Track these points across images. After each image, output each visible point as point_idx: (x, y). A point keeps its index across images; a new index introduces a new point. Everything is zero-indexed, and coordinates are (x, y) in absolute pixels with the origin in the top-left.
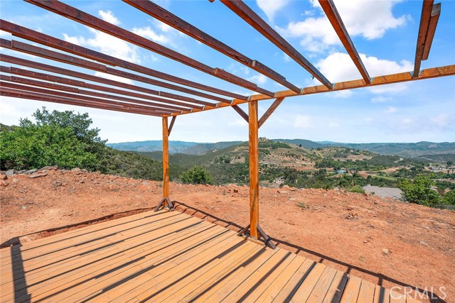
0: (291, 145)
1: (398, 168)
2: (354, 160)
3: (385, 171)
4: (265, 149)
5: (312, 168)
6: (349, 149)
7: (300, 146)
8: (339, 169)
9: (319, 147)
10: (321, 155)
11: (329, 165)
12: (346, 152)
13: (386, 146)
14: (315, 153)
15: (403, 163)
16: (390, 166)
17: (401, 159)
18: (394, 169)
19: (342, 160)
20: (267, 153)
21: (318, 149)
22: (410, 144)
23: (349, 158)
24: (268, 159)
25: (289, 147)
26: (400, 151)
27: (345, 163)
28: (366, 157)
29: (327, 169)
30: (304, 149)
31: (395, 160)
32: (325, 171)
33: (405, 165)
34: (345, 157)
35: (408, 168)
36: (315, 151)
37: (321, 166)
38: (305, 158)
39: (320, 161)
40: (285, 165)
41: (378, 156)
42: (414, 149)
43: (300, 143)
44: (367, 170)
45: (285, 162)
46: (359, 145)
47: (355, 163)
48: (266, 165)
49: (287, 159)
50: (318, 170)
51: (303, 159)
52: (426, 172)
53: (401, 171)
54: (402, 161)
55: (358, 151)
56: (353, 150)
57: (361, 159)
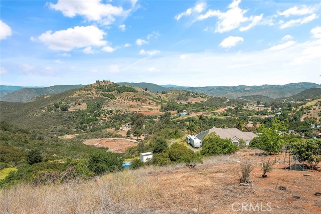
0: (137, 89)
1: (226, 108)
2: (193, 102)
3: (217, 111)
4: (110, 93)
5: (158, 111)
6: (189, 92)
7: (146, 90)
8: (182, 111)
9: (164, 90)
10: (166, 98)
11: (173, 108)
12: (187, 95)
13: (216, 89)
14: (160, 96)
15: (229, 104)
16: (221, 107)
17: (228, 100)
18: (223, 109)
19: (184, 102)
20: (112, 97)
21: (163, 93)
22: (233, 87)
23: (189, 101)
24: (114, 104)
25: (135, 91)
26: (227, 93)
27: (186, 105)
28: (202, 99)
29: (172, 112)
30: (150, 93)
31: (224, 101)
32: (170, 114)
33: (231, 105)
34: (186, 100)
35: (233, 108)
36: (160, 94)
37: (166, 109)
38: (151, 101)
39: (165, 105)
40: (131, 110)
41: (212, 98)
42: (235, 91)
43: (146, 86)
44: (204, 111)
45: (131, 106)
46: (197, 88)
47: (194, 105)
48: (111, 111)
49: (133, 103)
50: (164, 113)
51: (149, 104)
52: (244, 110)
53: (228, 110)
54: (229, 102)
55: (196, 94)
56: (193, 93)
57: (199, 102)
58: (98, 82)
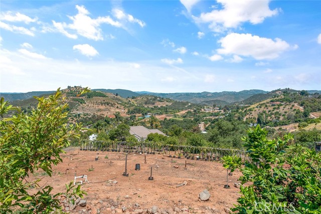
0: (108, 94)
1: (186, 111)
2: (159, 106)
3: (178, 114)
4: (81, 98)
5: (125, 114)
6: (156, 98)
7: (117, 95)
8: (146, 114)
9: (134, 95)
10: (135, 103)
11: (139, 111)
12: (154, 100)
13: (184, 95)
14: (130, 101)
15: (190, 107)
16: (182, 110)
17: (190, 104)
18: (184, 112)
19: (151, 106)
20: (82, 102)
21: (133, 98)
22: (198, 93)
23: (156, 105)
24: (83, 108)
25: (104, 96)
26: (192, 98)
27: (152, 109)
28: (168, 103)
29: (137, 115)
30: (120, 98)
31: (185, 105)
32: (135, 116)
33: (191, 109)
34: (153, 104)
35: (192, 111)
36: (130, 99)
37: (132, 112)
38: (119, 106)
39: (132, 109)
40: (99, 114)
41: (176, 102)
42: (200, 97)
43: (118, 92)
44: (166, 113)
45: (100, 110)
46: (167, 94)
47: (159, 109)
48: (79, 115)
49: (102, 107)
50: (129, 116)
51: (117, 107)
52: (202, 112)
53: (188, 113)
54: (190, 106)
55: (163, 99)
56: (160, 98)
57: (164, 106)
58: (69, 87)
